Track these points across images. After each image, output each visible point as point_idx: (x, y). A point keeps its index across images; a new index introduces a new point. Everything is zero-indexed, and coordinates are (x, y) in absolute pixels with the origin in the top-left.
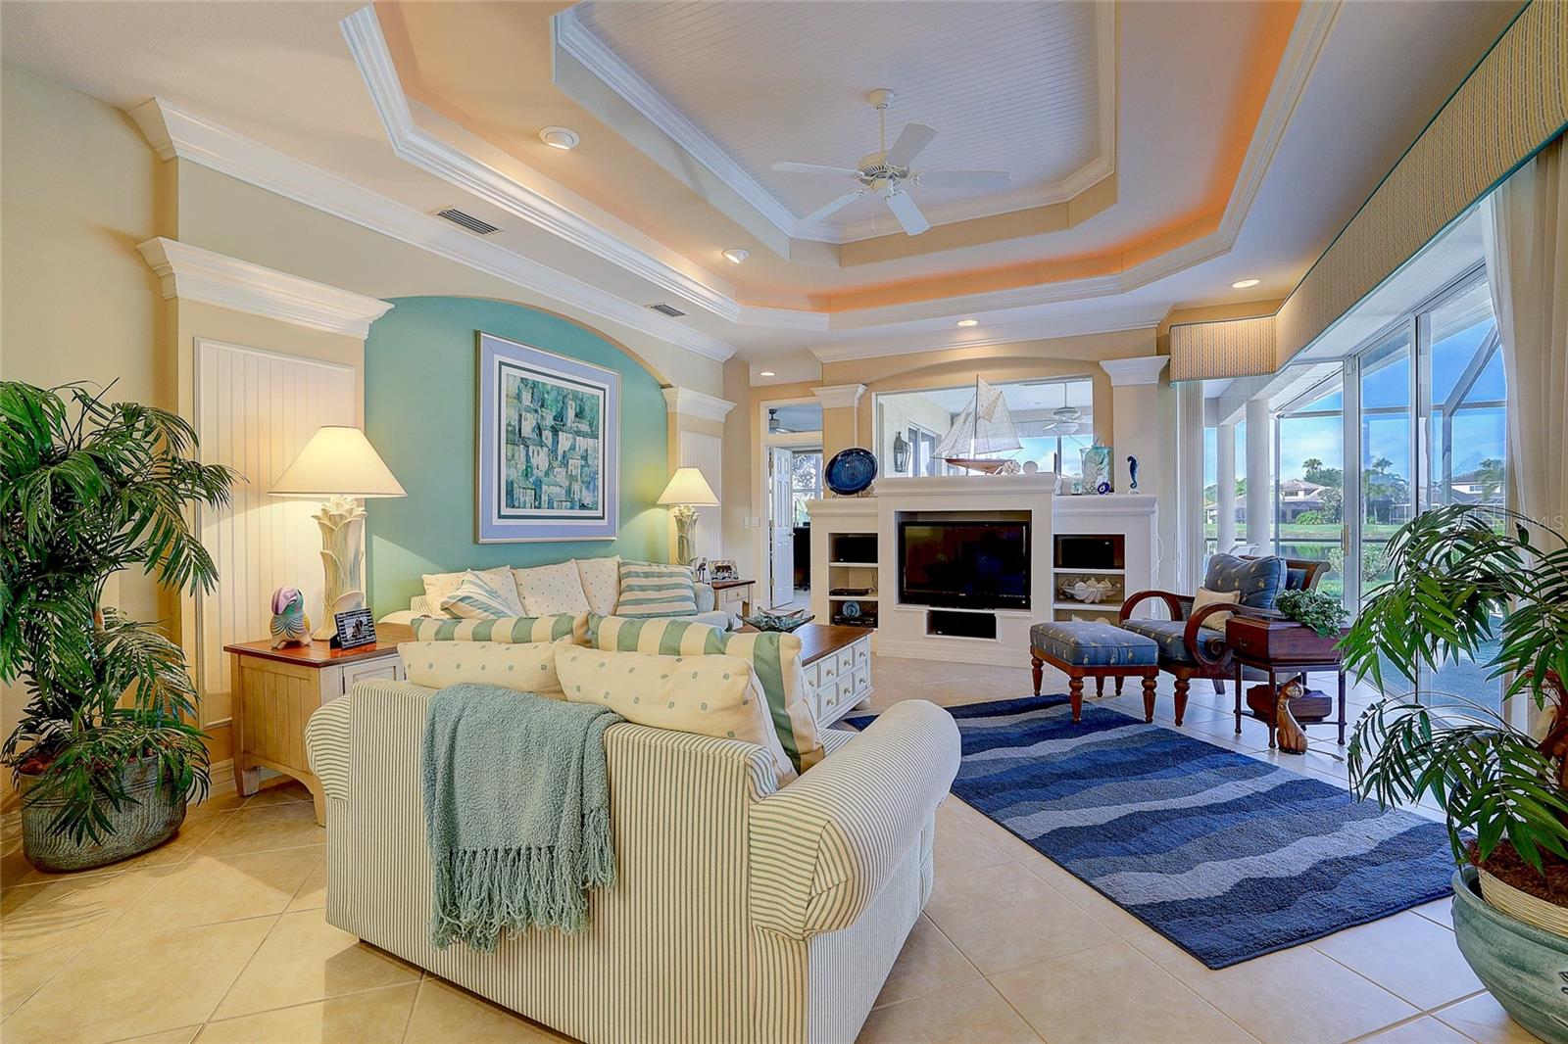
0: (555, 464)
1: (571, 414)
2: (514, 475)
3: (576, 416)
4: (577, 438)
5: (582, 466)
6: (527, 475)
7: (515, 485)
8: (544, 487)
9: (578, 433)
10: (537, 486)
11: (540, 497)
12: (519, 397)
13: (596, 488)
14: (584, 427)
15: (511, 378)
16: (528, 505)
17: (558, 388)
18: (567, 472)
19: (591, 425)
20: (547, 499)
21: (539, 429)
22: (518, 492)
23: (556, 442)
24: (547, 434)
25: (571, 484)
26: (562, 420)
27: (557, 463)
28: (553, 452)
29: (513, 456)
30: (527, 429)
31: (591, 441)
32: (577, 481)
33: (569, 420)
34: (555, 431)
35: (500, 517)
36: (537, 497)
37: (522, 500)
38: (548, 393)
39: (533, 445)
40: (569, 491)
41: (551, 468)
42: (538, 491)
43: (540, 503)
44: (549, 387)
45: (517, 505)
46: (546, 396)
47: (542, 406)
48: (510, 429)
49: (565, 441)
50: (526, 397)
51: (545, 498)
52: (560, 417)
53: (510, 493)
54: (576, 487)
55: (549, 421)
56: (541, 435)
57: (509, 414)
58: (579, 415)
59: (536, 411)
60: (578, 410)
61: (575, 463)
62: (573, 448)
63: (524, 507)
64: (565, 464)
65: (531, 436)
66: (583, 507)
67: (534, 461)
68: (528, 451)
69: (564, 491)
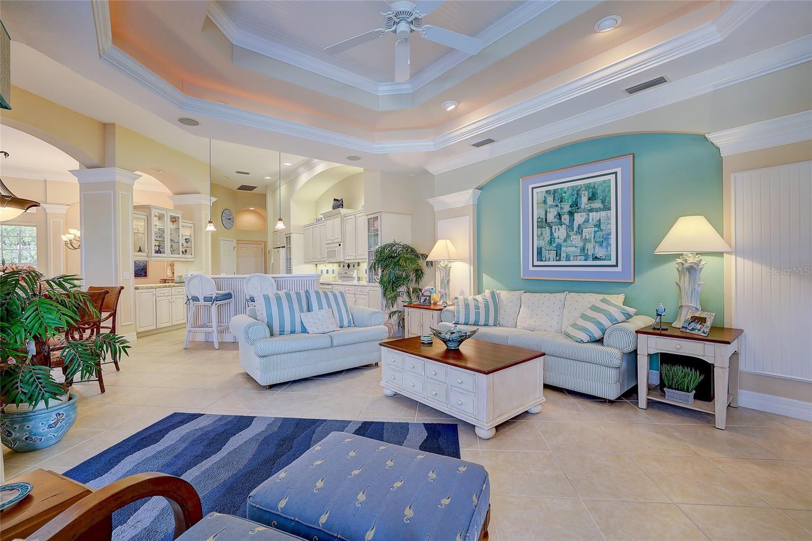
0: (571, 234)
1: (584, 200)
2: (542, 244)
3: (589, 199)
4: (590, 213)
5: (595, 232)
6: (551, 243)
7: (543, 249)
8: (563, 249)
9: (591, 210)
10: (558, 248)
11: (560, 254)
12: (545, 202)
13: (609, 245)
14: (597, 204)
15: (539, 194)
16: (552, 259)
17: (573, 188)
18: (582, 237)
19: (603, 202)
20: (565, 255)
21: (559, 216)
22: (544, 253)
23: (572, 220)
24: (566, 218)
25: (585, 244)
26: (577, 206)
27: (573, 232)
28: (570, 227)
29: (542, 234)
30: (551, 217)
31: (603, 214)
32: (590, 241)
33: (583, 204)
34: (571, 214)
35: (533, 266)
36: (558, 255)
37: (547, 257)
38: (565, 193)
39: (555, 225)
40: (583, 249)
41: (568, 236)
42: (559, 251)
43: (560, 258)
44: (565, 189)
45: (544, 259)
46: (564, 195)
47: (561, 201)
48: (539, 220)
49: (579, 218)
50: (550, 201)
51: (564, 255)
52: (575, 205)
53: (540, 252)
54: (589, 246)
55: (566, 208)
56: (560, 219)
57: (538, 212)
58: (592, 198)
59: (557, 206)
60: (591, 195)
61: (588, 232)
62: (587, 221)
63: (549, 260)
64: (580, 231)
65: (554, 221)
66: (596, 258)
67: (556, 235)
68: (551, 230)
69: (579, 250)
